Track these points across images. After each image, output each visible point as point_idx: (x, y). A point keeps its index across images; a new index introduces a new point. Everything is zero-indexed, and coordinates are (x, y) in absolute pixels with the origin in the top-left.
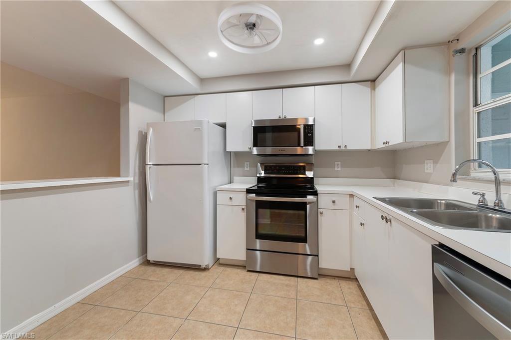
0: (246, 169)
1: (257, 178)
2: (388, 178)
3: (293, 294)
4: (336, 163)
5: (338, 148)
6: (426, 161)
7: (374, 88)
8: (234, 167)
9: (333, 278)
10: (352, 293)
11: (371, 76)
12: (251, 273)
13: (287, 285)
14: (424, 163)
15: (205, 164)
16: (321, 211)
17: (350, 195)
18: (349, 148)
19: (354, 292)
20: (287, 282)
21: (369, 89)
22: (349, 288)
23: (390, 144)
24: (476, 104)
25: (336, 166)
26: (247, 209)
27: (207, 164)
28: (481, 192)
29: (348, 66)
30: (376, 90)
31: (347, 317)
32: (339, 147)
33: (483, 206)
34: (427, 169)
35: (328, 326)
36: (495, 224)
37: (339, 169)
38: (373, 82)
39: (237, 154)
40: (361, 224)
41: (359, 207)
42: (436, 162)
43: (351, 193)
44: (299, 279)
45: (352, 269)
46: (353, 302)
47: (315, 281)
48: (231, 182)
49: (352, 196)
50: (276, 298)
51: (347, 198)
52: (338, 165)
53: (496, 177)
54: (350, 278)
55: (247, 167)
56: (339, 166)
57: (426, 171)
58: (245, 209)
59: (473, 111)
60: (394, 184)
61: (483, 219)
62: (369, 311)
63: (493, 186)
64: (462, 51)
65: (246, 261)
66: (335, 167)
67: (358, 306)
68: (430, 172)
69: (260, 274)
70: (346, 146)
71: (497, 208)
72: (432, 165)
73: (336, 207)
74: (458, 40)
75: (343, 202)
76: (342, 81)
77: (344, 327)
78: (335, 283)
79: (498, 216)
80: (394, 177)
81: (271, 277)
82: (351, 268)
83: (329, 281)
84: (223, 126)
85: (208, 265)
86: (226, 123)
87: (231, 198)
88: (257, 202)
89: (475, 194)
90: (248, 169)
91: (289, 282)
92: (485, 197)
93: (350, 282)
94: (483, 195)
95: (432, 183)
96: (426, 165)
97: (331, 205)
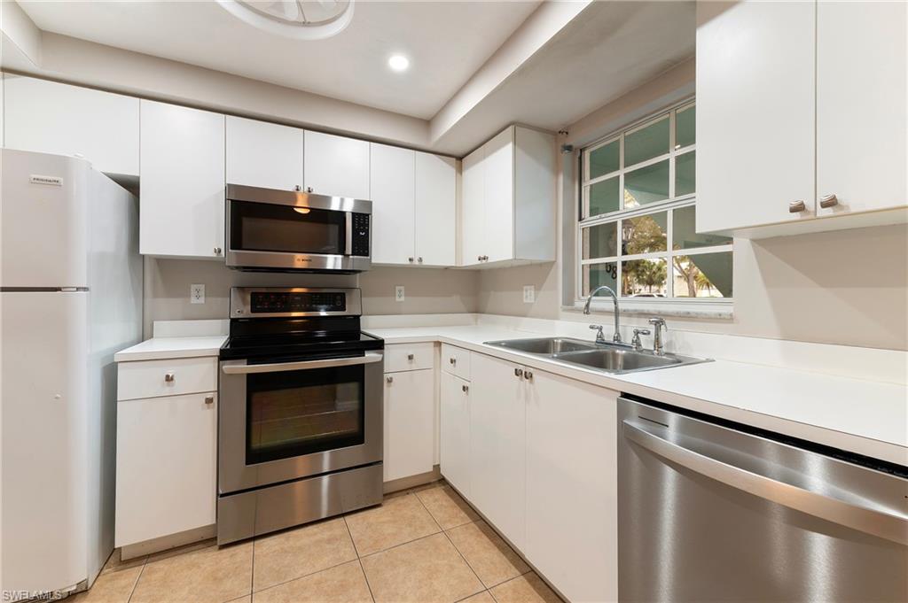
0: (194, 300)
1: (229, 321)
2: (469, 312)
3: (347, 553)
4: (398, 288)
5: (408, 262)
6: (525, 287)
7: (460, 170)
8: (155, 295)
9: (404, 492)
10: (442, 505)
11: (458, 148)
12: (232, 550)
13: (329, 541)
14: (522, 289)
15: (78, 289)
16: (390, 375)
17: (435, 342)
18: (426, 262)
19: (444, 503)
20: (326, 535)
21: (454, 170)
22: (436, 500)
23: (489, 261)
24: (580, 219)
25: (397, 293)
26: (220, 400)
27: (85, 289)
28: (599, 325)
29: (427, 123)
30: (463, 173)
31: (449, 548)
32: (411, 260)
33: (601, 341)
34: (527, 297)
35: (430, 579)
36: (620, 361)
37: (403, 299)
38: (460, 160)
39: (164, 263)
40: (464, 387)
41: (455, 361)
42: (538, 288)
43: (436, 340)
44: (348, 519)
45: (437, 467)
46: (450, 521)
47: (379, 509)
48: (144, 335)
49: (438, 344)
50: (316, 577)
51: (431, 349)
52: (400, 291)
53: (616, 308)
54: (429, 484)
55: (198, 297)
56: (403, 293)
57: (525, 301)
58: (215, 401)
59: (578, 226)
60: (476, 321)
61: (611, 356)
62: (473, 524)
63: (613, 318)
64: (569, 148)
65: (215, 527)
66: (395, 296)
67: (457, 523)
68: (529, 301)
69: (257, 542)
70: (420, 260)
71: (616, 342)
72: (533, 292)
73: (414, 366)
74: (567, 133)
75: (425, 356)
76: (418, 147)
77: (452, 567)
78: (412, 499)
79: (624, 352)
80: (477, 310)
81: (287, 539)
82: (434, 466)
83: (400, 500)
84: (131, 186)
85: (87, 580)
86: (139, 178)
87: (169, 379)
88: (251, 378)
89: (592, 327)
90: (202, 300)
91: (329, 533)
92: (603, 331)
93: (432, 490)
94: (601, 329)
95: (532, 317)
96: (524, 292)
97: (406, 365)
